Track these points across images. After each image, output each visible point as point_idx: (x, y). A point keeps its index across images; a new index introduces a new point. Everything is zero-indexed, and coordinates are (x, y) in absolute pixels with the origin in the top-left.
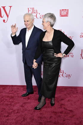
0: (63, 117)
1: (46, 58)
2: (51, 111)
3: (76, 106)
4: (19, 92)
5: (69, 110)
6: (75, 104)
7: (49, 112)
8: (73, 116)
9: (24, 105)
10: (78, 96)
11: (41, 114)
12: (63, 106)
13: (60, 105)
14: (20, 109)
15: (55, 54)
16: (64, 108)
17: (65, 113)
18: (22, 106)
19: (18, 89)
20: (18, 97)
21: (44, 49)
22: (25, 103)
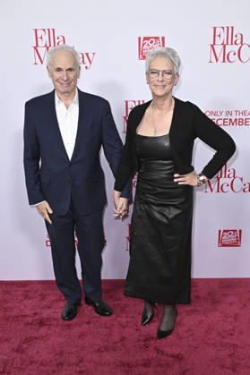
1: (149, 187)
2: (114, 363)
3: (191, 338)
4: (9, 305)
5: (173, 356)
6: (190, 333)
7: (109, 364)
8: (184, 372)
9: (25, 346)
11: (81, 372)
12: (152, 342)
13: (145, 340)
14: (13, 360)
15: (176, 175)
16: (156, 348)
17: (159, 365)
18: (19, 350)
19: (8, 292)
20: (7, 319)
21: (141, 160)
22: (28, 340)
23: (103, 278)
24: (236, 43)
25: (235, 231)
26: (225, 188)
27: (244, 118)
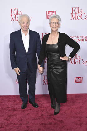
0: (52, 129)
2: (39, 123)
3: (66, 115)
4: (3, 104)
6: (65, 113)
7: (38, 124)
8: (63, 127)
9: (9, 118)
10: (68, 104)
11: (28, 127)
12: (52, 116)
13: (50, 116)
14: (5, 123)
16: (53, 118)
17: (55, 124)
18: (7, 119)
19: (3, 100)
20: (3, 109)
22: (10, 116)
23: (35, 94)
24: (80, 13)
25: (80, 78)
26: (77, 63)
27: (83, 38)
